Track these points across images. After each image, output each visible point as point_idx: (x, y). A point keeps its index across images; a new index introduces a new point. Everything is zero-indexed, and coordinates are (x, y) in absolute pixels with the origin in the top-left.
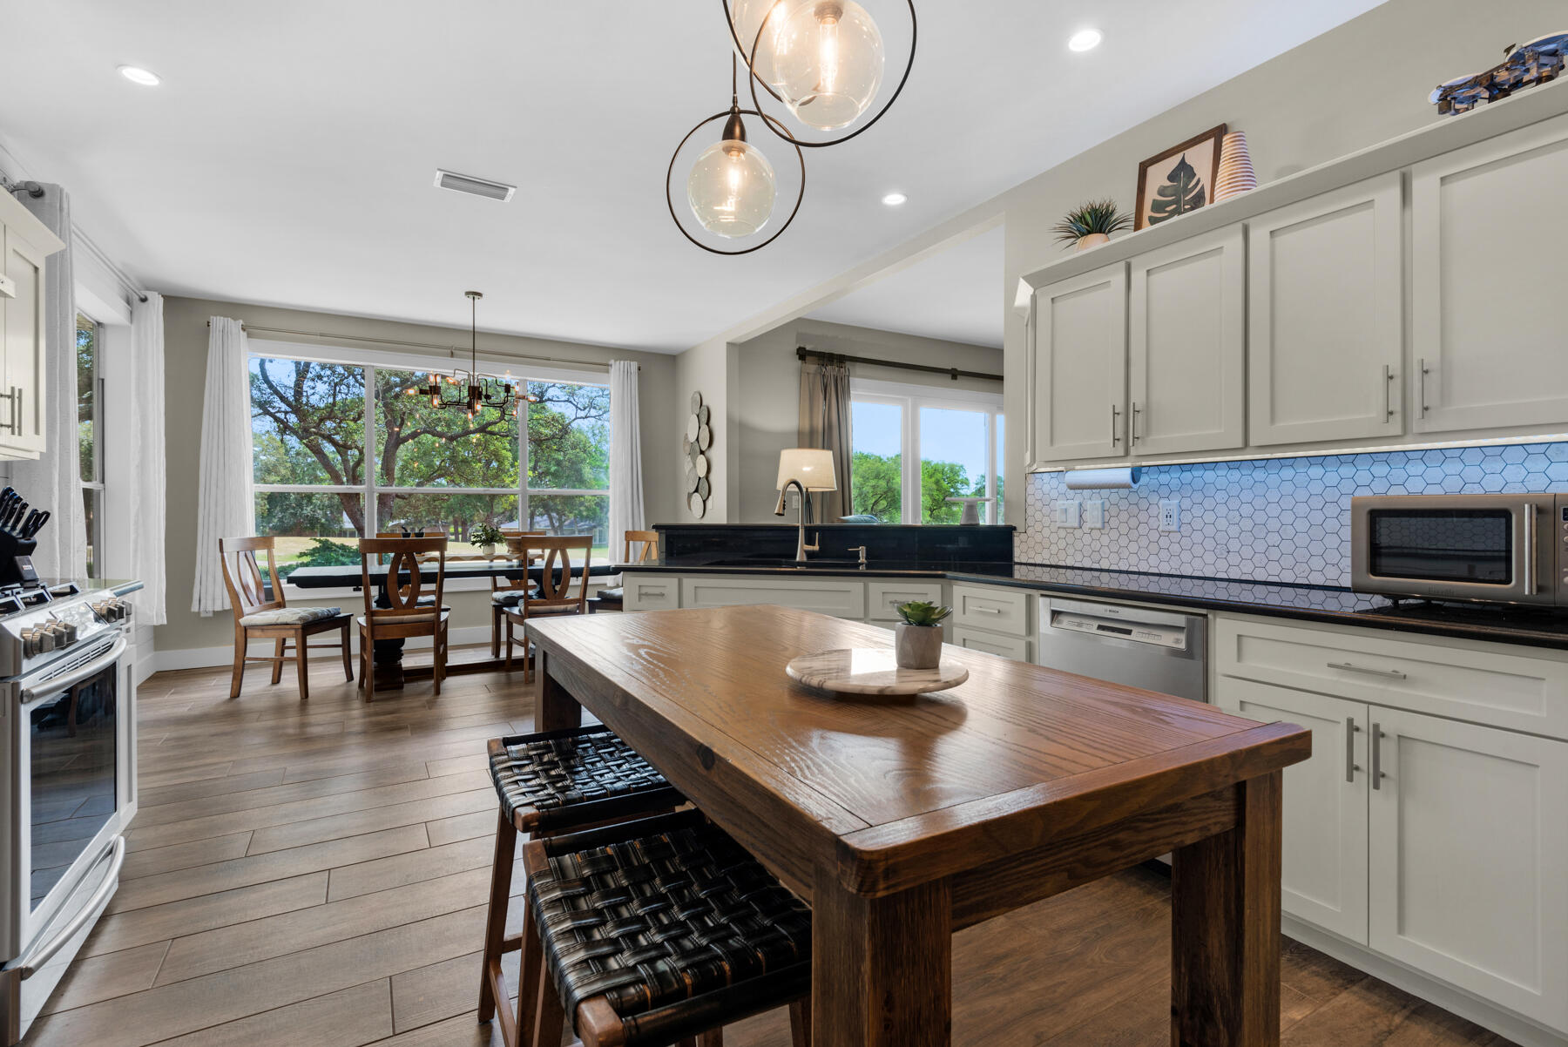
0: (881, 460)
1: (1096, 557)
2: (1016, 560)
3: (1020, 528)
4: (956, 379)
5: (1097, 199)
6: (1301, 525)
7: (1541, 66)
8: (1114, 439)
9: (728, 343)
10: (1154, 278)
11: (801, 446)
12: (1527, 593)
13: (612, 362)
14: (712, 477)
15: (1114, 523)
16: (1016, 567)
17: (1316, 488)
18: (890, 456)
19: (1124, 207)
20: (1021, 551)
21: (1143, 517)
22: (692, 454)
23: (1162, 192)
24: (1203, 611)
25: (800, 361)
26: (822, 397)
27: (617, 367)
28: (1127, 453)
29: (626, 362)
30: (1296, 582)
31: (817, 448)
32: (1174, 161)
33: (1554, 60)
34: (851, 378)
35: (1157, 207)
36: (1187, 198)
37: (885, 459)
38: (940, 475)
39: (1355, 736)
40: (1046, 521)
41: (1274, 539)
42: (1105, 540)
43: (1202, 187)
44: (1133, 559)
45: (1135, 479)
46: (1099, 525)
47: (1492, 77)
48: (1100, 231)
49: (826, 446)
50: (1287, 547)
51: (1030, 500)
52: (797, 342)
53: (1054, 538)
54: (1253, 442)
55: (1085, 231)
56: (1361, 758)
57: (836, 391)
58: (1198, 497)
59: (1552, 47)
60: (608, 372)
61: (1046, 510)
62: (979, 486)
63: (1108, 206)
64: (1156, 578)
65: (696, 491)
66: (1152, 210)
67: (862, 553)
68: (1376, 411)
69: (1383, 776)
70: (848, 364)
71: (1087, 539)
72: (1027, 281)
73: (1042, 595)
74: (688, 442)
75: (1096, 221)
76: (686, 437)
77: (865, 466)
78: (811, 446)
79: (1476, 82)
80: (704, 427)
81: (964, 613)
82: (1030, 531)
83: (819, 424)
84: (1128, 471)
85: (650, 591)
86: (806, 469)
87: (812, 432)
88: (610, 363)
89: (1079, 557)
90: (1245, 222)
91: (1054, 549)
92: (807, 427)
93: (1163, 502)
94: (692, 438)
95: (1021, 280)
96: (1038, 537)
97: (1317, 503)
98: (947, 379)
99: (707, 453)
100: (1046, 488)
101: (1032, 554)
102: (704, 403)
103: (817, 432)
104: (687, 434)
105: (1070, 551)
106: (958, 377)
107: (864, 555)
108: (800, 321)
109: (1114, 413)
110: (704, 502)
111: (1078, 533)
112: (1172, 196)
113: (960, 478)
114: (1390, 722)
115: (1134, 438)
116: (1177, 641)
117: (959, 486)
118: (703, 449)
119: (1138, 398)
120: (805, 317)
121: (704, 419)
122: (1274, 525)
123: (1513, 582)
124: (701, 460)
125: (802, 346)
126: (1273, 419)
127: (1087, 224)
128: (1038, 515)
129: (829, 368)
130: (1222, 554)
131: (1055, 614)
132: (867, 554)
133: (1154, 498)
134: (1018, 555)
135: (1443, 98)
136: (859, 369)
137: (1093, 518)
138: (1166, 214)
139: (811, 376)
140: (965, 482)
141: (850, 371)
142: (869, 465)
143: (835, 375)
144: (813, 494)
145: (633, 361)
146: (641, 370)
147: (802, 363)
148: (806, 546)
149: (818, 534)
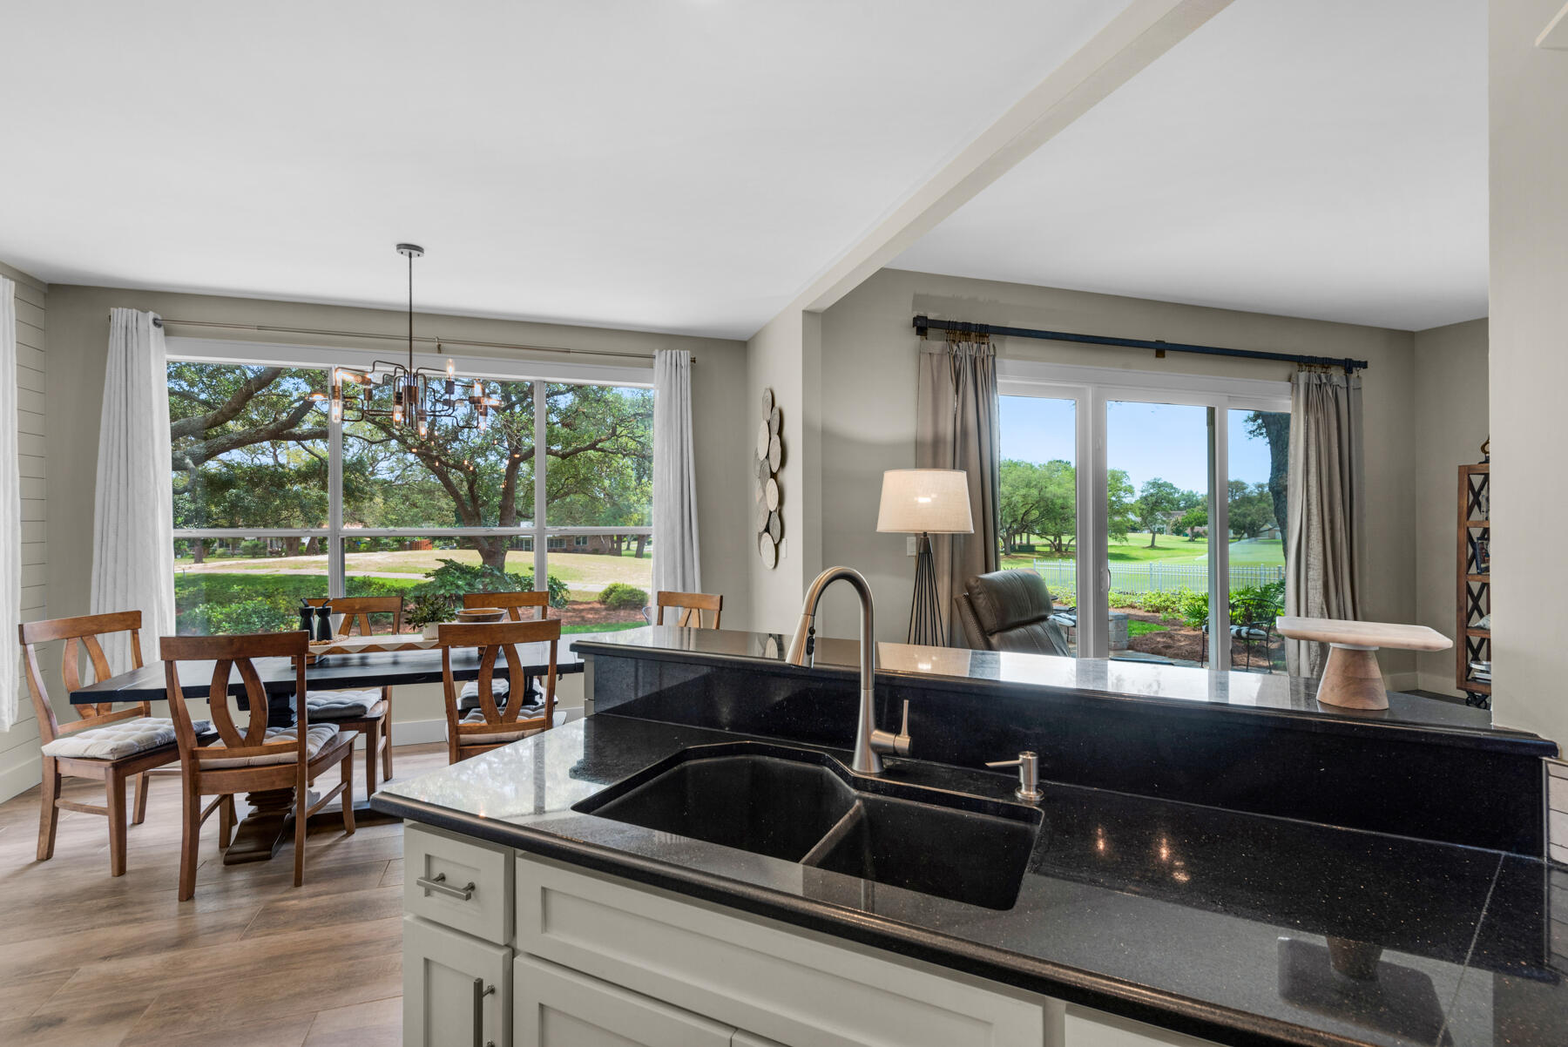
0: (1032, 467)
4: (1164, 356)
9: (803, 311)
11: (919, 465)
13: (656, 352)
14: (785, 511)
18: (1042, 463)
22: (762, 476)
25: (919, 336)
26: (951, 388)
27: (662, 359)
29: (675, 352)
31: (944, 467)
34: (996, 359)
37: (1037, 466)
49: (959, 463)
52: (913, 310)
57: (981, 379)
60: (651, 366)
62: (1144, 494)
65: (767, 530)
67: (1028, 773)
70: (993, 339)
74: (758, 459)
76: (756, 453)
77: (1014, 475)
78: (936, 465)
80: (776, 438)
83: (947, 429)
86: (924, 500)
87: (937, 442)
88: (653, 354)
92: (928, 434)
94: (762, 456)
98: (1149, 357)
99: (780, 477)
102: (777, 405)
103: (945, 443)
104: (756, 450)
106: (1167, 352)
110: (777, 546)
113: (1124, 485)
117: (1122, 494)
118: (775, 470)
121: (775, 428)
124: (772, 489)
125: (922, 314)
129: (963, 345)
132: (1038, 775)
136: (1009, 346)
139: (935, 358)
140: (1130, 490)
141: (997, 349)
142: (1019, 473)
143: (971, 356)
144: (936, 536)
145: (684, 350)
146: (695, 362)
147: (922, 340)
148: (876, 732)
149: (906, 703)
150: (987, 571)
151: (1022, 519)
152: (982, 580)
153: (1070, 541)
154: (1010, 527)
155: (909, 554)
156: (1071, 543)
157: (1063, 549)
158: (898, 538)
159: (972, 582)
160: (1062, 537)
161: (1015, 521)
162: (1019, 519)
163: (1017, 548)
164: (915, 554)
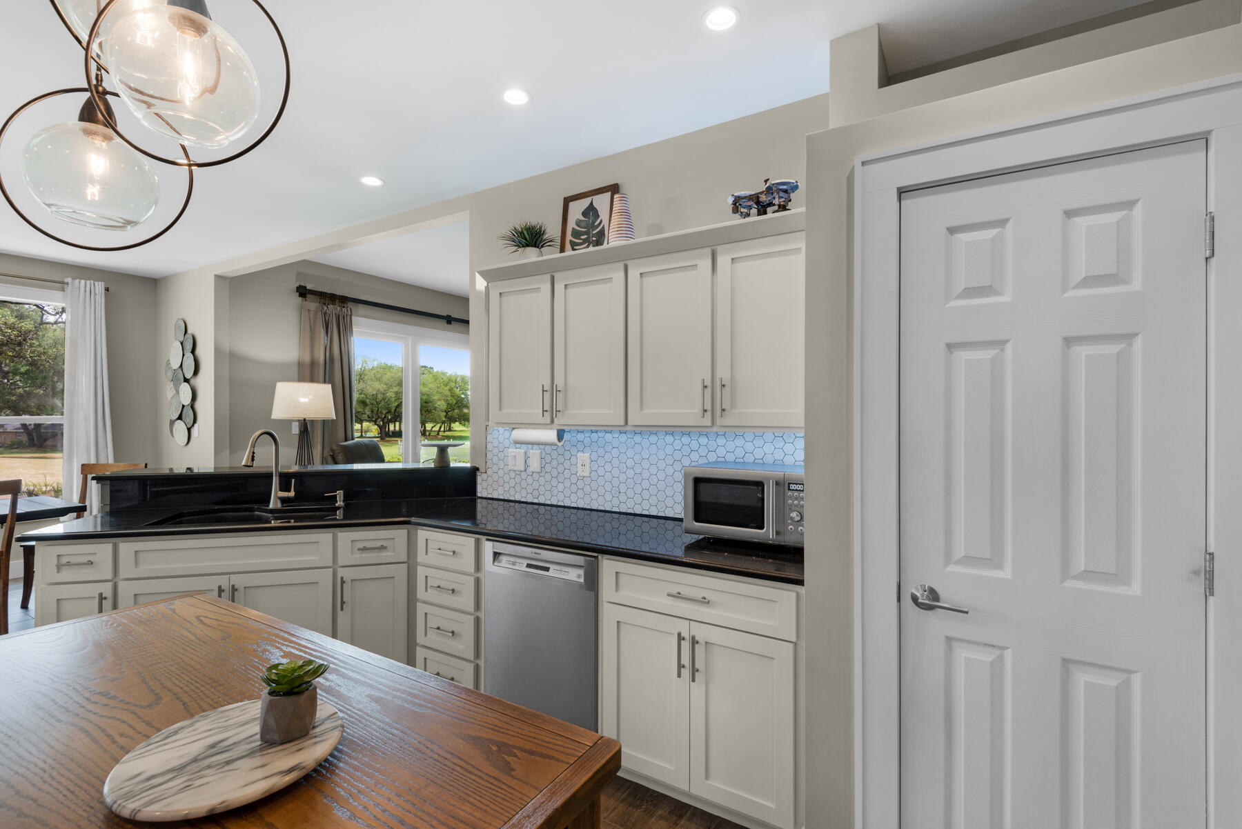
1: (536, 493)
2: (479, 495)
3: (482, 470)
4: (450, 324)
5: (533, 220)
6: (661, 475)
7: (780, 197)
8: (543, 411)
9: (215, 275)
10: (570, 291)
11: (301, 379)
12: (771, 537)
13: (69, 280)
14: (198, 405)
15: (548, 468)
16: (479, 500)
17: (669, 450)
19: (553, 230)
20: (484, 488)
21: (567, 464)
22: (175, 380)
23: (578, 223)
24: (596, 554)
25: (300, 298)
26: (323, 332)
27: (75, 286)
28: (552, 422)
29: (88, 282)
30: (659, 515)
31: (318, 382)
32: (585, 203)
33: (785, 195)
34: (353, 317)
35: (576, 234)
36: (594, 232)
38: (454, 384)
39: (682, 644)
40: (501, 464)
41: (646, 484)
42: (542, 481)
43: (603, 227)
44: (561, 497)
45: (560, 437)
46: (538, 470)
47: (758, 197)
48: (535, 246)
49: (327, 380)
50: (653, 490)
51: (490, 447)
52: (297, 281)
53: (507, 478)
54: (630, 423)
55: (524, 244)
56: (686, 660)
57: (343, 328)
58: (601, 452)
59: (785, 187)
60: (64, 290)
61: (501, 455)
63: (541, 228)
64: (575, 511)
65: (180, 418)
66: (572, 235)
67: (340, 497)
68: (697, 410)
69: (698, 671)
70: (351, 305)
71: (530, 480)
72: (482, 277)
73: (487, 540)
74: (171, 367)
75: (531, 237)
76: (168, 363)
78: (312, 380)
79: (750, 198)
80: (189, 355)
81: (427, 554)
82: (489, 471)
83: (321, 357)
84: (555, 433)
85: (74, 560)
86: (303, 400)
87: (313, 364)
88: (66, 280)
89: (524, 493)
90: (626, 262)
91: (507, 487)
92: (307, 359)
93: (579, 454)
94: (175, 364)
95: (477, 273)
96: (495, 477)
97: (669, 460)
98: (442, 323)
99: (192, 381)
100: (501, 438)
101: (490, 490)
102: (189, 331)
103: (319, 364)
104: (169, 360)
105: (518, 489)
106: (452, 322)
107: (342, 499)
108: (305, 263)
109: (543, 391)
110: (189, 430)
111: (524, 475)
112: (585, 228)
114: (701, 633)
115: (556, 411)
116: (579, 576)
118: (188, 377)
119: (559, 381)
120: (310, 260)
121: (189, 347)
122: (646, 474)
123: (765, 529)
124: (185, 389)
125: (302, 284)
126: (642, 408)
127: (526, 239)
128: (495, 459)
129: (331, 307)
130: (615, 494)
131: (496, 555)
132: (344, 497)
133: (574, 451)
134: (481, 491)
135: (735, 203)
136: (362, 309)
137: (535, 465)
138: (581, 241)
139: (312, 312)
141: (353, 312)
142: (392, 374)
143: (336, 314)
144: (312, 422)
145: (98, 281)
146: (108, 290)
147: (302, 301)
148: (280, 492)
149: (293, 480)
150: (346, 440)
151: (395, 410)
152: (341, 445)
153: (433, 427)
154: (385, 417)
155: (293, 432)
156: (433, 429)
157: (427, 434)
158: (287, 423)
159: (335, 447)
160: (426, 425)
161: (389, 412)
162: (393, 411)
163: (391, 433)
164: (298, 432)
